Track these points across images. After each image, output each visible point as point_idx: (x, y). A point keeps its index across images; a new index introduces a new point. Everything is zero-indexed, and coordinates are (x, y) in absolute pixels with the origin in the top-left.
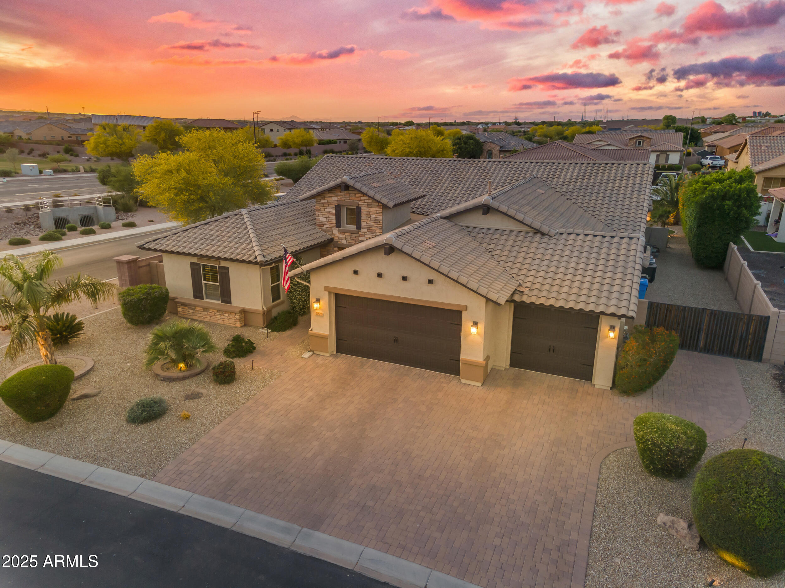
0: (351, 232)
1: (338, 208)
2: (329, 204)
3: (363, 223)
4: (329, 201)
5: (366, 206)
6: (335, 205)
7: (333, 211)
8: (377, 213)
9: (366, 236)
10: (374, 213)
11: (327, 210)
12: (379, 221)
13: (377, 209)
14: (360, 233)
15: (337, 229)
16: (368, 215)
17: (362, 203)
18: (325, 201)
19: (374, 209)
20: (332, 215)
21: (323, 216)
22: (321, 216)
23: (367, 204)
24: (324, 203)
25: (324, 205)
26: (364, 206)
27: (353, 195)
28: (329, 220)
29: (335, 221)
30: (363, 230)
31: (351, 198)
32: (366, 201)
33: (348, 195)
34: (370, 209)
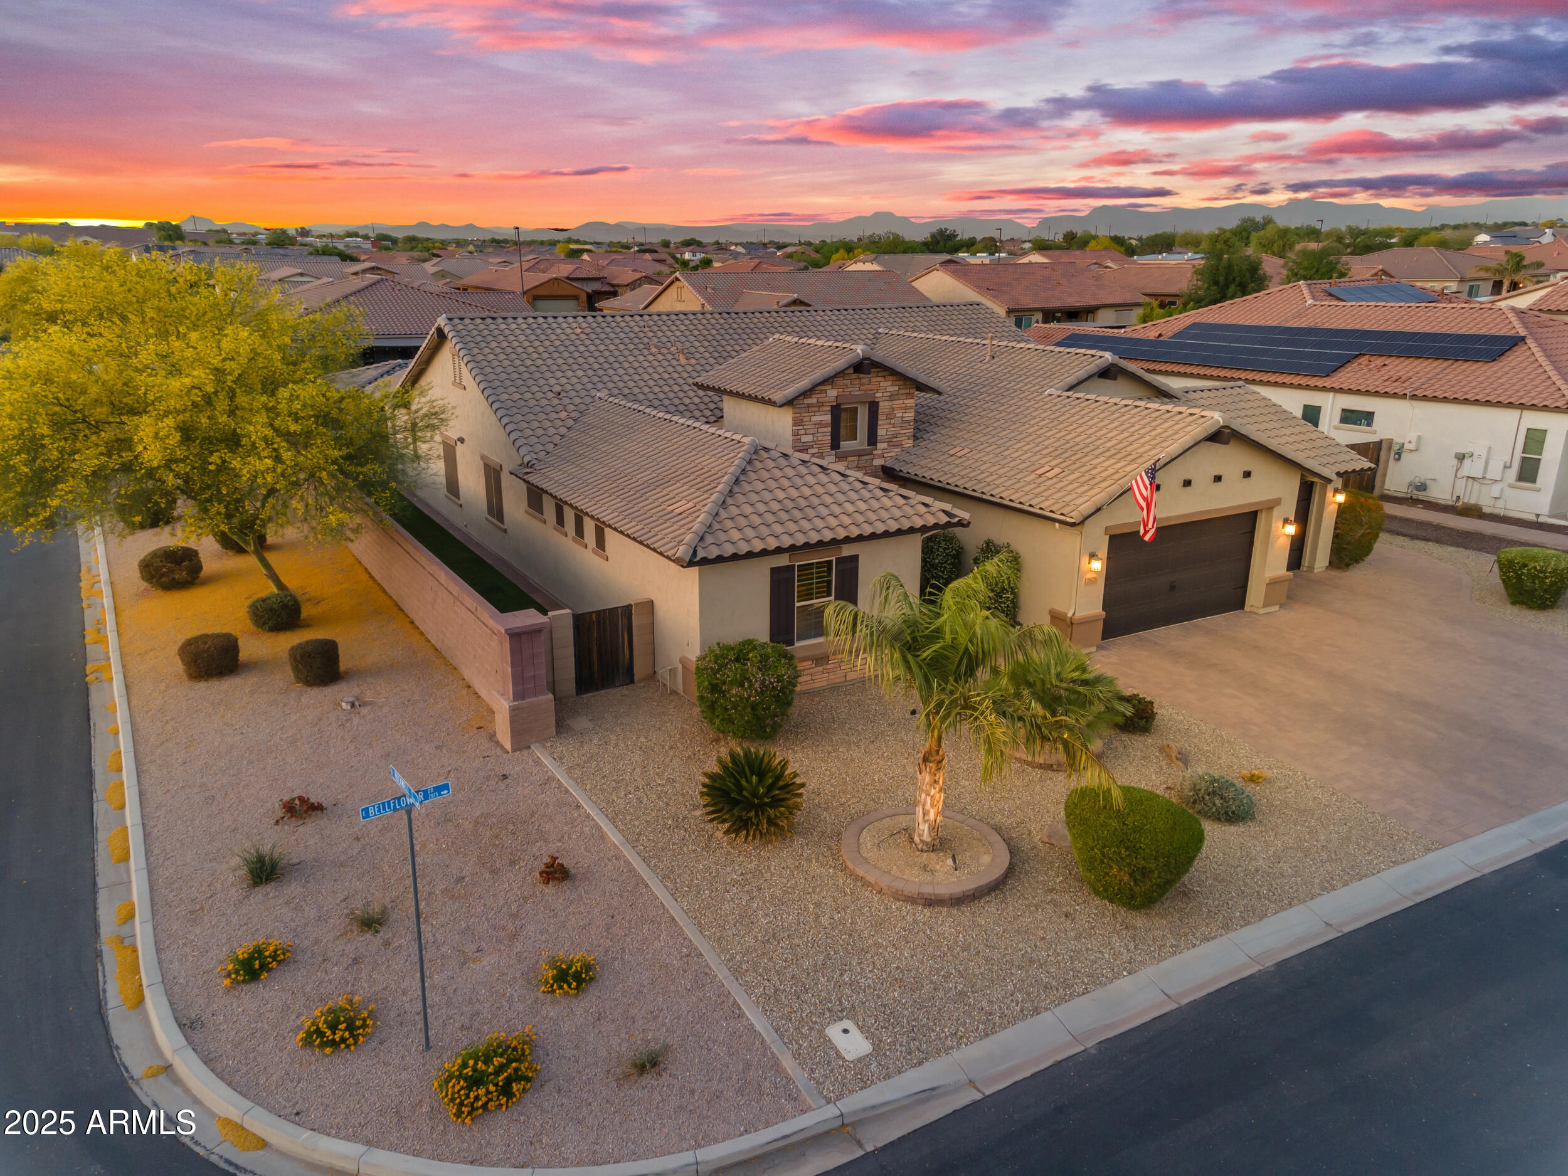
0: (860, 454)
1: (836, 411)
2: (820, 405)
3: (881, 432)
4: (820, 400)
5: (888, 398)
6: (832, 406)
7: (828, 418)
8: (906, 408)
9: (885, 455)
10: (900, 408)
11: (817, 418)
12: (908, 422)
13: (906, 401)
14: (875, 452)
15: (833, 452)
16: (890, 416)
17: (881, 395)
18: (814, 401)
19: (901, 402)
20: (826, 426)
21: (808, 432)
22: (802, 432)
23: (889, 394)
24: (809, 406)
25: (811, 409)
26: (884, 399)
27: (866, 381)
28: (820, 438)
29: (830, 438)
30: (880, 446)
31: (862, 388)
32: (890, 389)
33: (857, 382)
34: (895, 402)
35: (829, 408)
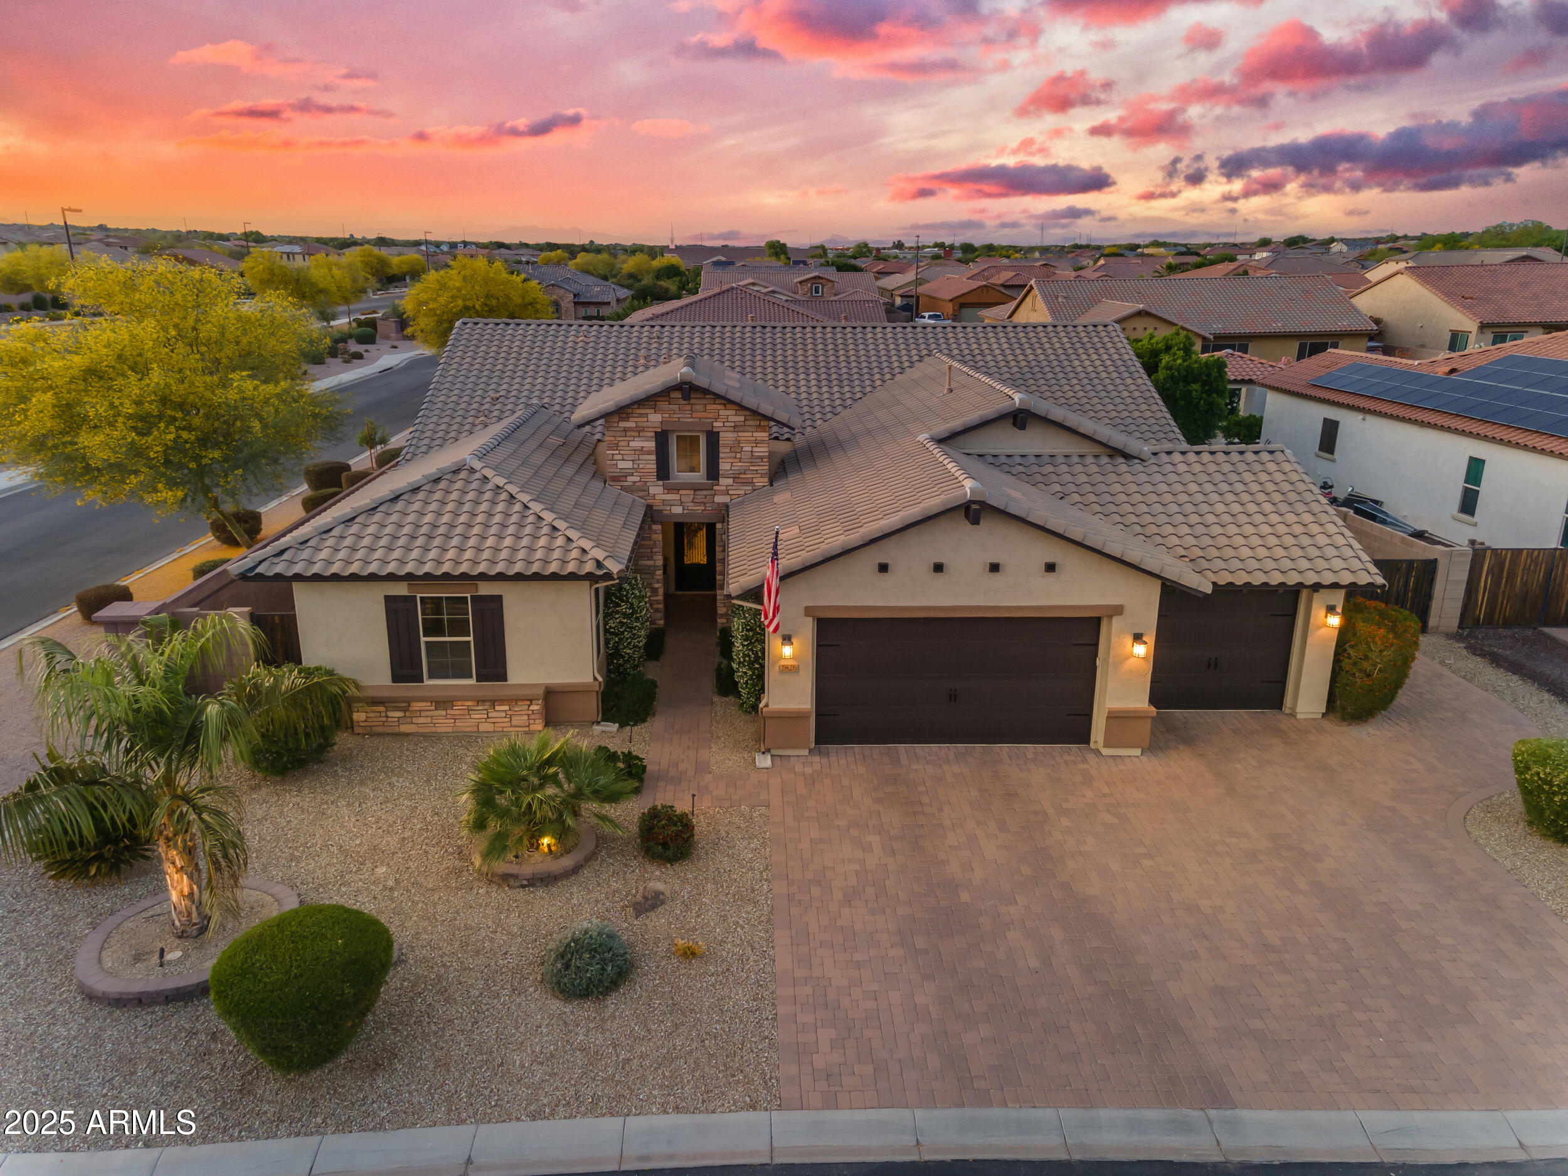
0: (696, 488)
1: (661, 439)
2: (640, 430)
3: (724, 466)
4: (640, 424)
5: (732, 429)
6: (656, 432)
7: (651, 445)
8: (757, 443)
9: (730, 492)
10: (748, 442)
11: (636, 444)
12: (761, 458)
13: (756, 434)
14: (716, 488)
15: (661, 483)
16: (736, 448)
17: (721, 424)
18: (631, 424)
19: (750, 434)
20: (649, 453)
21: (626, 457)
22: (619, 457)
23: (733, 424)
24: (625, 430)
25: (628, 434)
26: (725, 429)
27: (700, 407)
28: (641, 466)
29: (655, 466)
30: (722, 481)
31: (694, 415)
32: (731, 419)
33: (688, 407)
34: (740, 434)
35: (653, 434)
